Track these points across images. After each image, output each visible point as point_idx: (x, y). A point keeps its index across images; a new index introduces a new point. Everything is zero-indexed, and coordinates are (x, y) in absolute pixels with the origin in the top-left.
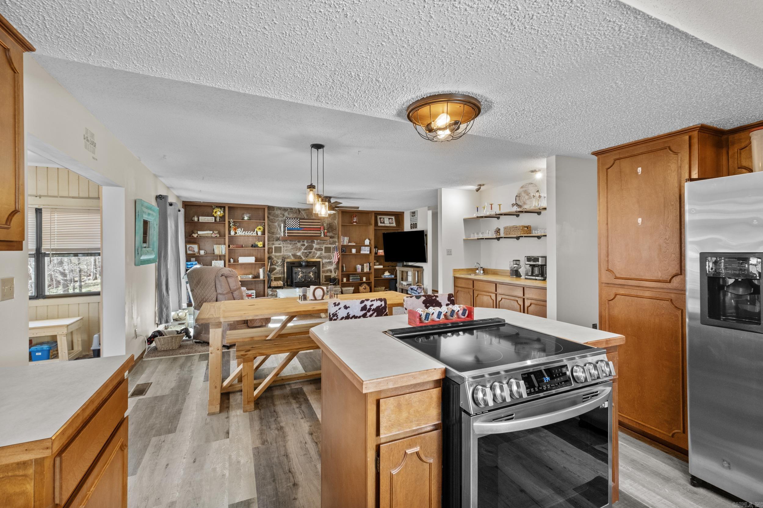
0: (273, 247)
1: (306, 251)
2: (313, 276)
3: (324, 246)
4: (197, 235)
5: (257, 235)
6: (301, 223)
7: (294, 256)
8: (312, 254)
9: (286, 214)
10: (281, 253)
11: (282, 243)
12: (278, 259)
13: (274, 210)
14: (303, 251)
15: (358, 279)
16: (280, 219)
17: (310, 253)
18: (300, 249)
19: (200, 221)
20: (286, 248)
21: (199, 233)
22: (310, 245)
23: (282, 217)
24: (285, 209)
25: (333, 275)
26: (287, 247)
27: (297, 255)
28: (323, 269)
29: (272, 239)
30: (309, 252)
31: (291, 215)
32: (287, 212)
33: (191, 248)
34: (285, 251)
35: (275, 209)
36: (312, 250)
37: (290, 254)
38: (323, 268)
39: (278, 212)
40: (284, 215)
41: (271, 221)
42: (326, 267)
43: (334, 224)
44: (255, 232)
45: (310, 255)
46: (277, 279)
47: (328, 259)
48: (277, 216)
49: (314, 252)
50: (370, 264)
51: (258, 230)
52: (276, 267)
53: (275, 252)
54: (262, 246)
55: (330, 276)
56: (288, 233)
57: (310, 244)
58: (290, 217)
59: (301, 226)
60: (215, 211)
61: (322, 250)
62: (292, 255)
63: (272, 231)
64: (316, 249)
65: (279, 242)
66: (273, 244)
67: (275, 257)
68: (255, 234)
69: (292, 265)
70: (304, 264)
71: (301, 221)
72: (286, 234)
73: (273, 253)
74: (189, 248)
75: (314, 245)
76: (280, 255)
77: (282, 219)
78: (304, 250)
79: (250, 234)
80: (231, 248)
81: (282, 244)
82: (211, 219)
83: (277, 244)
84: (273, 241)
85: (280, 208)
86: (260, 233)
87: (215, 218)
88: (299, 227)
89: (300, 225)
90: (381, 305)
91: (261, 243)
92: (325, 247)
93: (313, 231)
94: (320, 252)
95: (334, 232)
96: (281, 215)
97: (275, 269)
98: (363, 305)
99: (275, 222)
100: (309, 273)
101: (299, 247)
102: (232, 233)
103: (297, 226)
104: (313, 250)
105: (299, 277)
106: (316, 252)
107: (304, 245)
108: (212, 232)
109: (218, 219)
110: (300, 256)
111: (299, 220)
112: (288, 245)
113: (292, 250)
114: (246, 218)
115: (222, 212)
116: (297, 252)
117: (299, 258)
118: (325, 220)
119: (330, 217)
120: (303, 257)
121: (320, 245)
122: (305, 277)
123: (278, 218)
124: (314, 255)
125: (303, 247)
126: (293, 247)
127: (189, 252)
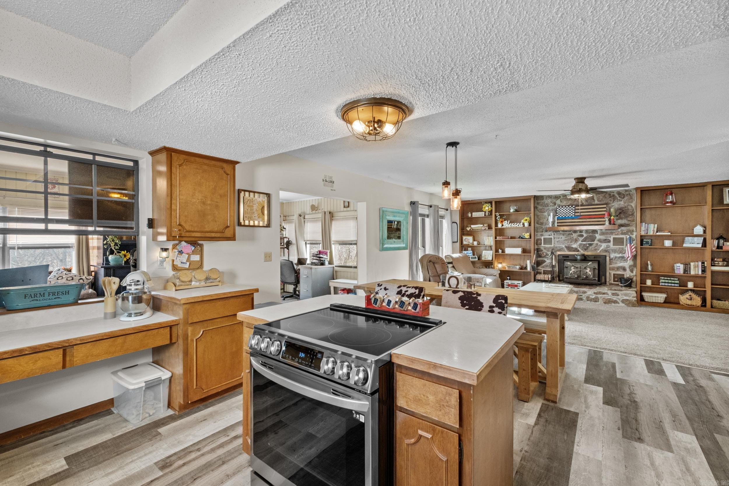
0: (542, 238)
1: (584, 243)
2: (590, 273)
3: (612, 237)
4: (470, 228)
5: (524, 226)
6: (576, 211)
7: (569, 248)
8: (593, 246)
9: (558, 202)
10: (552, 245)
11: (553, 233)
12: (548, 251)
13: (543, 199)
14: (580, 242)
15: (677, 284)
16: (551, 208)
17: (591, 245)
18: (576, 241)
19: (473, 216)
20: (558, 240)
21: (472, 226)
22: (590, 236)
23: (553, 206)
24: (557, 197)
25: (627, 274)
26: (559, 238)
27: (572, 247)
28: (611, 266)
29: (541, 230)
30: (588, 244)
31: (565, 202)
32: (559, 199)
33: (466, 240)
34: (556, 243)
35: (545, 198)
36: (594, 241)
37: (564, 246)
38: (610, 264)
39: (549, 201)
40: (555, 204)
41: (539, 211)
42: (616, 263)
43: (630, 208)
44: (522, 224)
45: (591, 247)
46: (545, 273)
47: (619, 254)
48: (547, 205)
49: (597, 244)
50: (703, 263)
51: (524, 222)
52: (546, 259)
53: (544, 244)
54: (529, 237)
55: (623, 275)
56: (557, 223)
57: (591, 234)
58: (562, 205)
59: (576, 214)
60: (484, 206)
61: (609, 241)
62: (566, 247)
63: (541, 221)
64: (600, 241)
65: (549, 233)
66: (542, 235)
67: (545, 248)
68: (522, 226)
69: (565, 258)
70: (579, 258)
71: (576, 208)
72: (556, 224)
73: (543, 245)
74: (465, 240)
75: (596, 235)
76: (551, 247)
77: (554, 208)
78: (582, 241)
79: (516, 226)
80: (497, 239)
81: (553, 235)
82: (480, 214)
83: (546, 235)
84: (542, 232)
85: (550, 197)
86: (526, 225)
87: (485, 212)
88: (574, 215)
89: (575, 212)
90: (415, 292)
91: (528, 234)
92: (614, 238)
93: (594, 218)
94: (607, 244)
95: (629, 219)
96: (551, 204)
97: (545, 261)
98: (399, 289)
99: (545, 212)
100: (585, 268)
101: (575, 238)
102: (500, 226)
103: (572, 214)
104: (596, 242)
105: (571, 272)
106: (599, 243)
107: (582, 236)
108: (482, 225)
109: (487, 214)
110: (576, 249)
111: (574, 208)
112: (561, 236)
113: (566, 242)
114: (512, 210)
115: (490, 207)
116: (572, 243)
117: (574, 251)
118: (613, 204)
119: (623, 200)
120: (580, 250)
121: (606, 236)
122: (579, 272)
123: (548, 208)
124: (596, 248)
125: (581, 239)
126: (567, 238)
127: (464, 243)
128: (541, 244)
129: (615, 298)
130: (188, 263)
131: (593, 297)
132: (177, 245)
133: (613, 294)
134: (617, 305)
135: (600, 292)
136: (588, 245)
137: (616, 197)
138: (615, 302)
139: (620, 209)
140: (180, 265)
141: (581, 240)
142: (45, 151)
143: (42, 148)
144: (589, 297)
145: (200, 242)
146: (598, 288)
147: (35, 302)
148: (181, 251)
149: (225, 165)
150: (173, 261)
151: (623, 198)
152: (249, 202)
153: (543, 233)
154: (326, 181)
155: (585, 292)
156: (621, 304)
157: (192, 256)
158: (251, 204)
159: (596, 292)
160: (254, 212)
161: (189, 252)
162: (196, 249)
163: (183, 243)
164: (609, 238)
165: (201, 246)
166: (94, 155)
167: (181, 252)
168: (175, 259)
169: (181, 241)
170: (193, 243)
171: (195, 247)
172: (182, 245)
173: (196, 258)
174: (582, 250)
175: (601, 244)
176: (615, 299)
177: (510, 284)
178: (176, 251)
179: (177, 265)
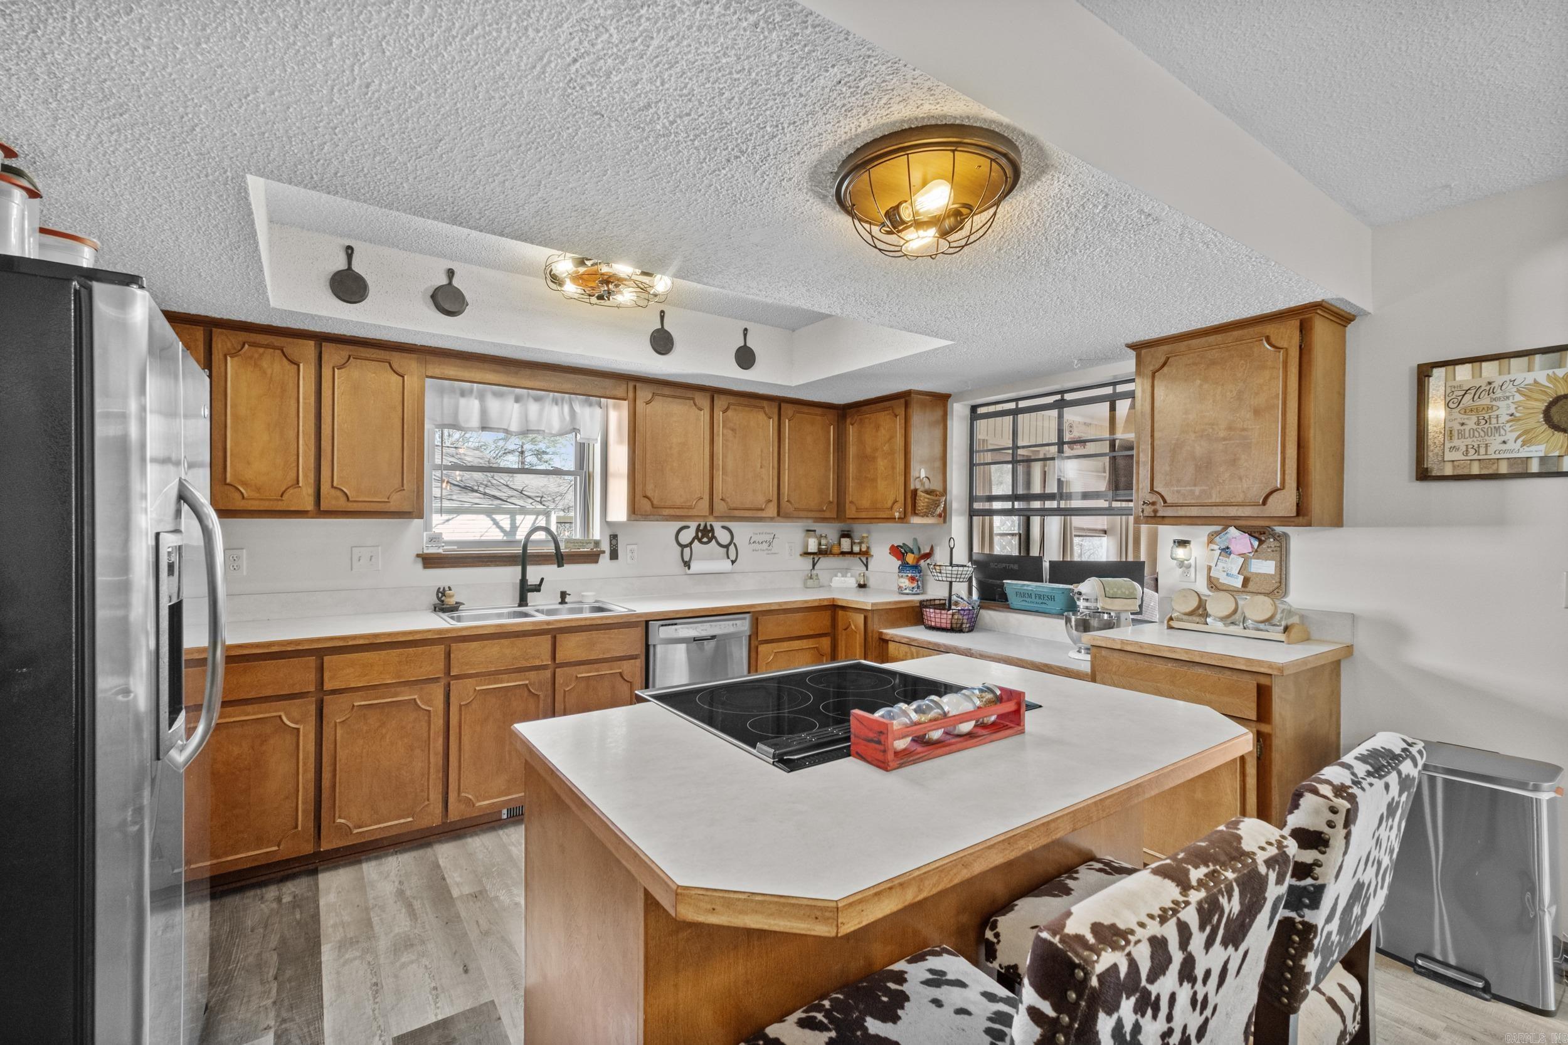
130: (1241, 578)
132: (1218, 533)
140: (1224, 580)
142: (1063, 399)
143: (1058, 397)
145: (1279, 529)
147: (1024, 603)
148: (1228, 548)
149: (1270, 329)
150: (1210, 568)
152: (1468, 397)
157: (1253, 561)
158: (1486, 401)
160: (1497, 429)
161: (1245, 551)
162: (1264, 546)
163: (1232, 530)
165: (1283, 540)
166: (1114, 384)
167: (1226, 551)
168: (1213, 565)
169: (1226, 527)
170: (1259, 533)
171: (1261, 542)
172: (1228, 535)
173: (1265, 567)
178: (1216, 547)
179: (1218, 579)
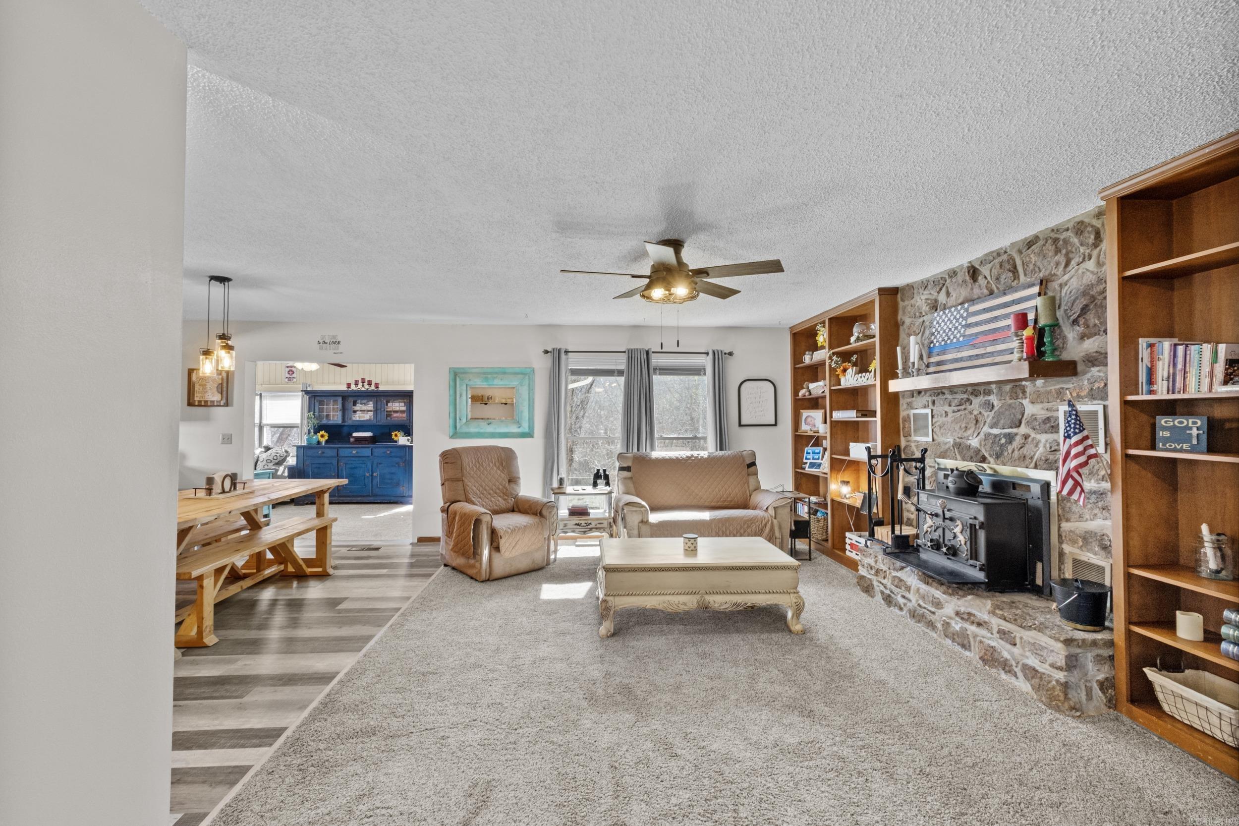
0: (912, 414)
1: (995, 431)
2: (963, 541)
3: (1063, 409)
4: (805, 391)
7: (961, 449)
10: (928, 435)
11: (928, 400)
13: (912, 296)
14: (986, 429)
16: (927, 319)
17: (1010, 438)
18: (978, 423)
20: (941, 420)
21: (812, 386)
23: (930, 313)
24: (938, 283)
27: (969, 447)
28: (1065, 526)
30: (1006, 435)
31: (954, 296)
32: (945, 289)
34: (938, 430)
35: (914, 292)
36: (1017, 425)
37: (952, 442)
38: (1062, 519)
39: (923, 297)
40: (933, 304)
41: (907, 331)
44: (870, 374)
45: (1010, 448)
48: (919, 312)
49: (1026, 437)
53: (915, 434)
56: (929, 366)
57: (1008, 401)
58: (949, 305)
59: (966, 332)
60: (818, 335)
61: (1055, 427)
62: (957, 444)
65: (924, 398)
66: (910, 406)
67: (917, 446)
68: (873, 380)
71: (969, 310)
73: (913, 436)
75: (1026, 402)
76: (927, 444)
78: (991, 426)
79: (864, 381)
80: (833, 419)
81: (930, 404)
82: (823, 355)
83: (919, 406)
85: (925, 285)
88: (964, 336)
89: (965, 327)
93: (1004, 341)
94: (1051, 437)
96: (928, 307)
100: (952, 520)
101: (975, 413)
102: (843, 381)
103: (959, 335)
104: (1023, 430)
105: (925, 527)
108: (823, 383)
110: (978, 451)
112: (948, 409)
113: (957, 428)
114: (853, 339)
116: (969, 432)
117: (971, 459)
118: (1066, 277)
119: (1095, 253)
120: (987, 455)
121: (1046, 405)
122: (940, 531)
123: (921, 320)
124: (1024, 451)
125: (989, 416)
126: (959, 413)
127: (804, 427)
128: (910, 436)
129: (1006, 651)
131: (957, 628)
133: (1002, 633)
134: (1013, 679)
135: (969, 614)
136: (1003, 441)
137: (1073, 245)
138: (1006, 666)
139: (1084, 294)
141: (989, 420)
144: (948, 624)
146: (970, 597)
151: (1096, 245)
153: (914, 399)
154: (324, 343)
155: (938, 604)
156: (1023, 685)
159: (963, 609)
160: (207, 391)
164: (1055, 414)
174: (991, 456)
175: (1039, 437)
176: (1006, 655)
177: (854, 542)
